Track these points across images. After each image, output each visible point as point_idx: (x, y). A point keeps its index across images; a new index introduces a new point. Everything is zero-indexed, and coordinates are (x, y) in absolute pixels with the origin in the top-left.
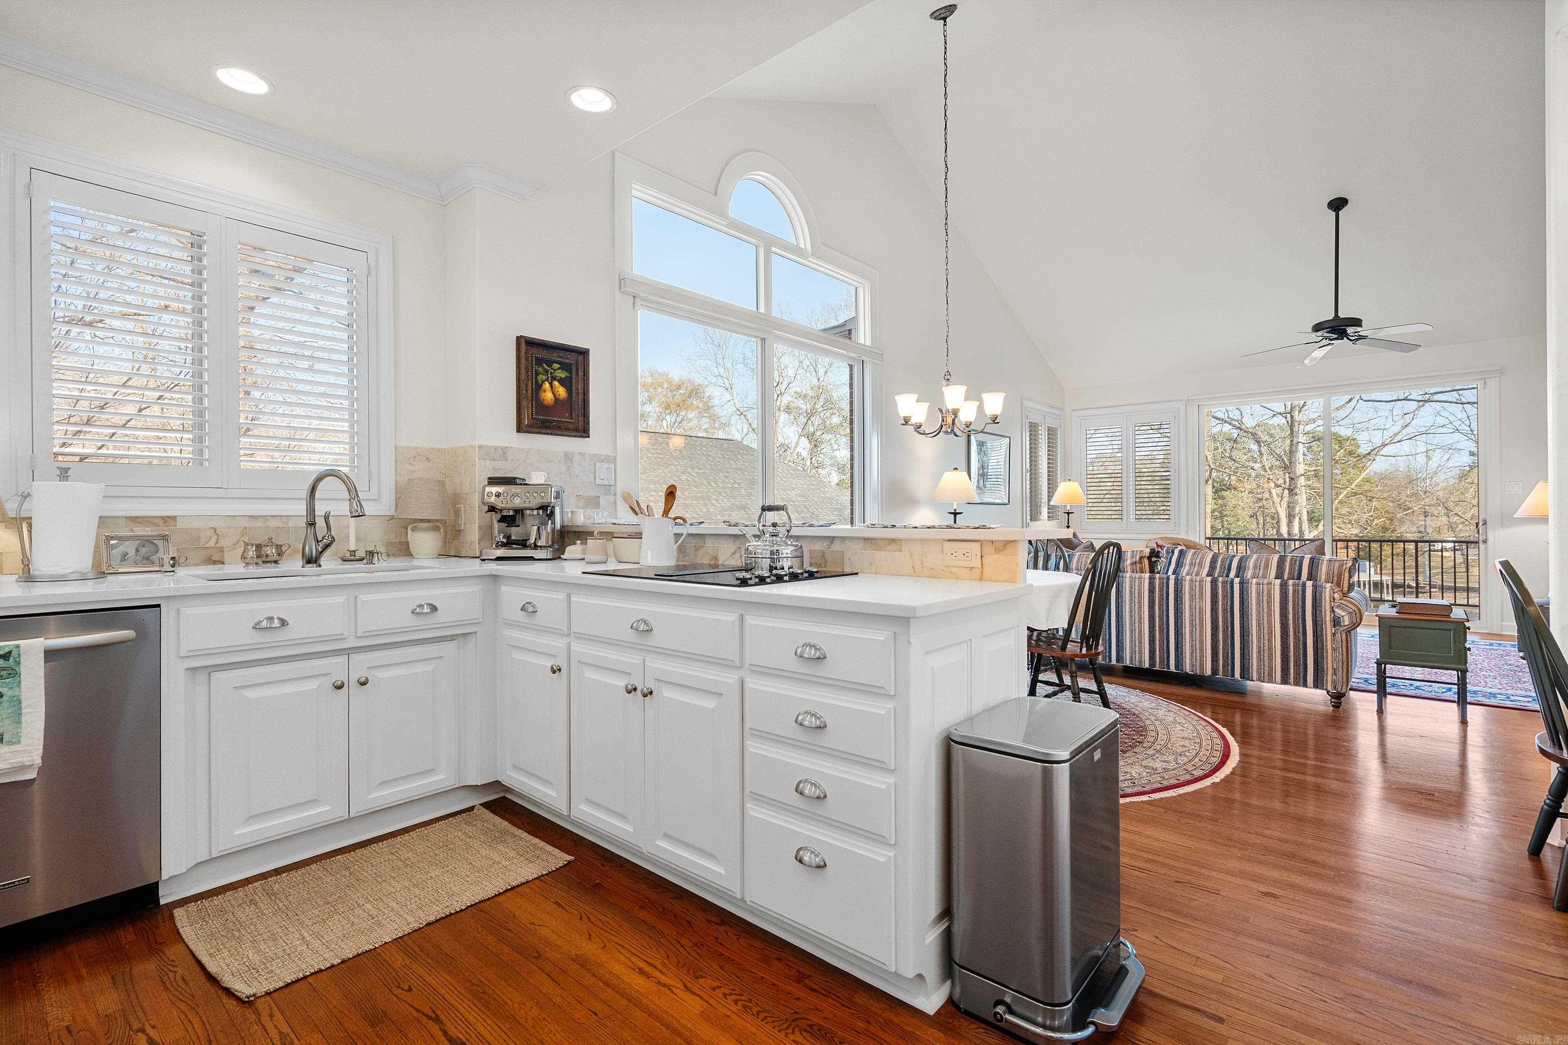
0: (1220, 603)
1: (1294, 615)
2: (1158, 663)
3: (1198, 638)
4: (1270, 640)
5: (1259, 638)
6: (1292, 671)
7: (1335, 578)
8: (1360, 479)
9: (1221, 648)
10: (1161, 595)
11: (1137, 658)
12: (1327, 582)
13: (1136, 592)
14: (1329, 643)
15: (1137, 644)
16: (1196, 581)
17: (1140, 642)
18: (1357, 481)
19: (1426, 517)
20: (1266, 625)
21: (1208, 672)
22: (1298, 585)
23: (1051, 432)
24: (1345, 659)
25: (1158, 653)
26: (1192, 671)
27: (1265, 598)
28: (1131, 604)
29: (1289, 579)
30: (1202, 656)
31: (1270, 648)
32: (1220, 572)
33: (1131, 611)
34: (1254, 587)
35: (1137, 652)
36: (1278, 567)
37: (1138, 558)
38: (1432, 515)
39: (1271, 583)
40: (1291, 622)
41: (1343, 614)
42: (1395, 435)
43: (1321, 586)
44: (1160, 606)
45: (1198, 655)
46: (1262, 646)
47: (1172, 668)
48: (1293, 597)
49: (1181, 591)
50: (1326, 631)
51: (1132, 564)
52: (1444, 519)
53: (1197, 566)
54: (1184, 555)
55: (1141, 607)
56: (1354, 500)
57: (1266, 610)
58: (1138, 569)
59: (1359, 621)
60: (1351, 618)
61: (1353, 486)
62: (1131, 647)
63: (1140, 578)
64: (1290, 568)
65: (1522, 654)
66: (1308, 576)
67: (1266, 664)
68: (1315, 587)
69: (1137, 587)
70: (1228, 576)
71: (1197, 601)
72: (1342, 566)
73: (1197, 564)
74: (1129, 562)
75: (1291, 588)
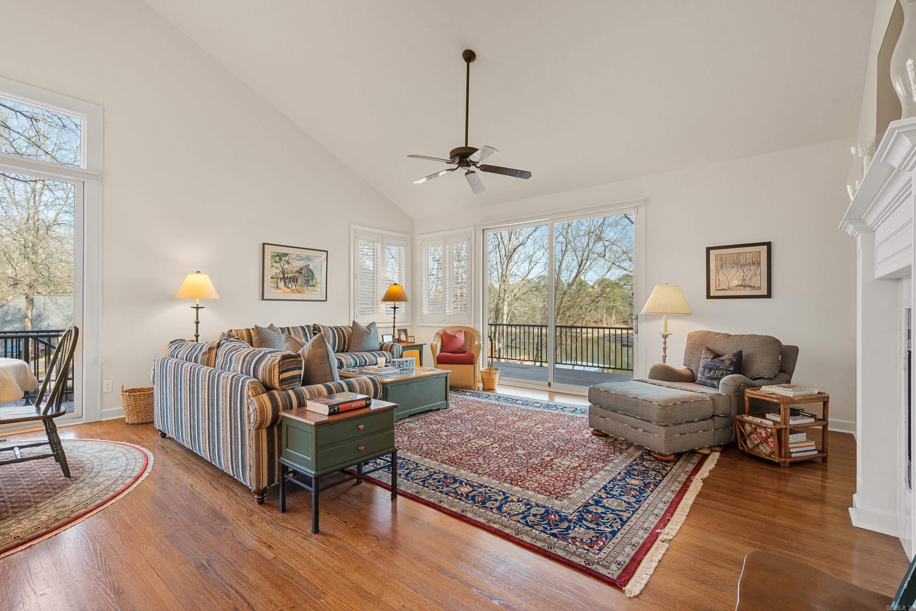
0: (210, 394)
1: (234, 409)
4: (226, 433)
6: (234, 465)
9: (211, 437)
10: (193, 384)
14: (247, 439)
16: (204, 372)
20: (225, 418)
22: (237, 380)
27: (225, 391)
30: (206, 443)
31: (226, 441)
33: (184, 398)
34: (222, 380)
40: (233, 416)
41: (252, 411)
43: (245, 382)
46: (224, 437)
48: (234, 392)
50: (246, 427)
51: (203, 354)
57: (225, 403)
67: (226, 455)
68: (242, 382)
75: (234, 383)
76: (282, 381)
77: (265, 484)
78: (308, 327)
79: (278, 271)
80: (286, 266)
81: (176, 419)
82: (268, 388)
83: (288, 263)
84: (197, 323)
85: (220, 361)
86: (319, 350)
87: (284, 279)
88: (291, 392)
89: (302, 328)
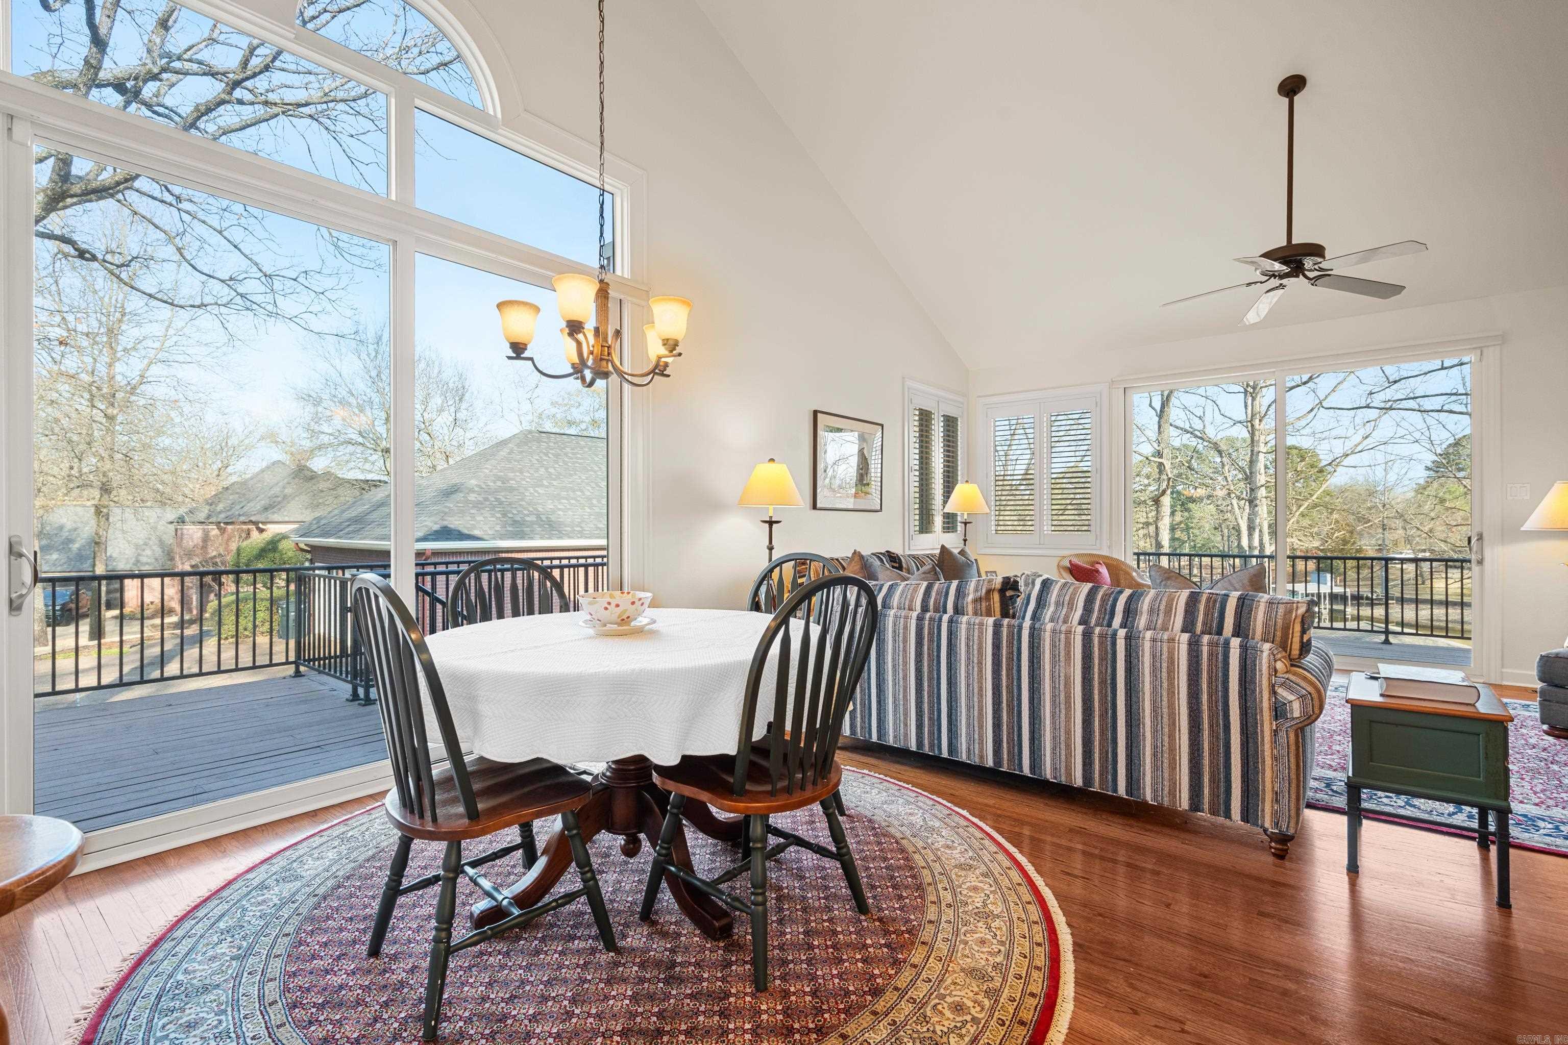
0: (1096, 670)
1: (1210, 696)
2: (1005, 762)
3: (1063, 725)
4: (1172, 736)
5: (1155, 732)
6: (1206, 791)
7: (1279, 634)
8: (1321, 490)
9: (1097, 743)
10: (1010, 653)
11: (977, 752)
12: (1265, 640)
13: (975, 647)
14: (1267, 746)
15: (976, 729)
16: (1060, 632)
17: (981, 727)
18: (1319, 493)
19: (1384, 530)
20: (1165, 710)
21: (1078, 782)
22: (1217, 645)
23: (950, 423)
24: (1293, 776)
25: (1005, 745)
26: (1055, 778)
27: (1165, 665)
28: (967, 666)
29: (1203, 633)
30: (1069, 755)
31: (1172, 750)
32: (1098, 618)
33: (968, 677)
34: (1147, 645)
35: (977, 741)
36: (1186, 611)
37: (984, 591)
38: (1390, 529)
39: (1174, 640)
40: (1205, 707)
41: (1291, 697)
42: (1356, 446)
43: (1254, 648)
44: (1009, 670)
45: (1063, 752)
46: (1159, 744)
47: (1026, 771)
48: (1209, 666)
49: (1039, 647)
50: (1262, 726)
51: (975, 601)
52: (1401, 532)
53: (1066, 606)
54: (1049, 588)
55: (981, 671)
56: (1314, 513)
57: (1165, 685)
58: (984, 609)
59: (1317, 711)
60: (1304, 706)
61: (1314, 498)
62: (968, 734)
63: (981, 624)
64: (1206, 614)
65: (1545, 727)
66: (1234, 629)
67: (1166, 775)
68: (1244, 648)
69: (976, 638)
70: (1109, 625)
71: (1062, 664)
72: (1291, 612)
73: (1066, 603)
74: (970, 598)
75: (1205, 649)
84: (770, 549)
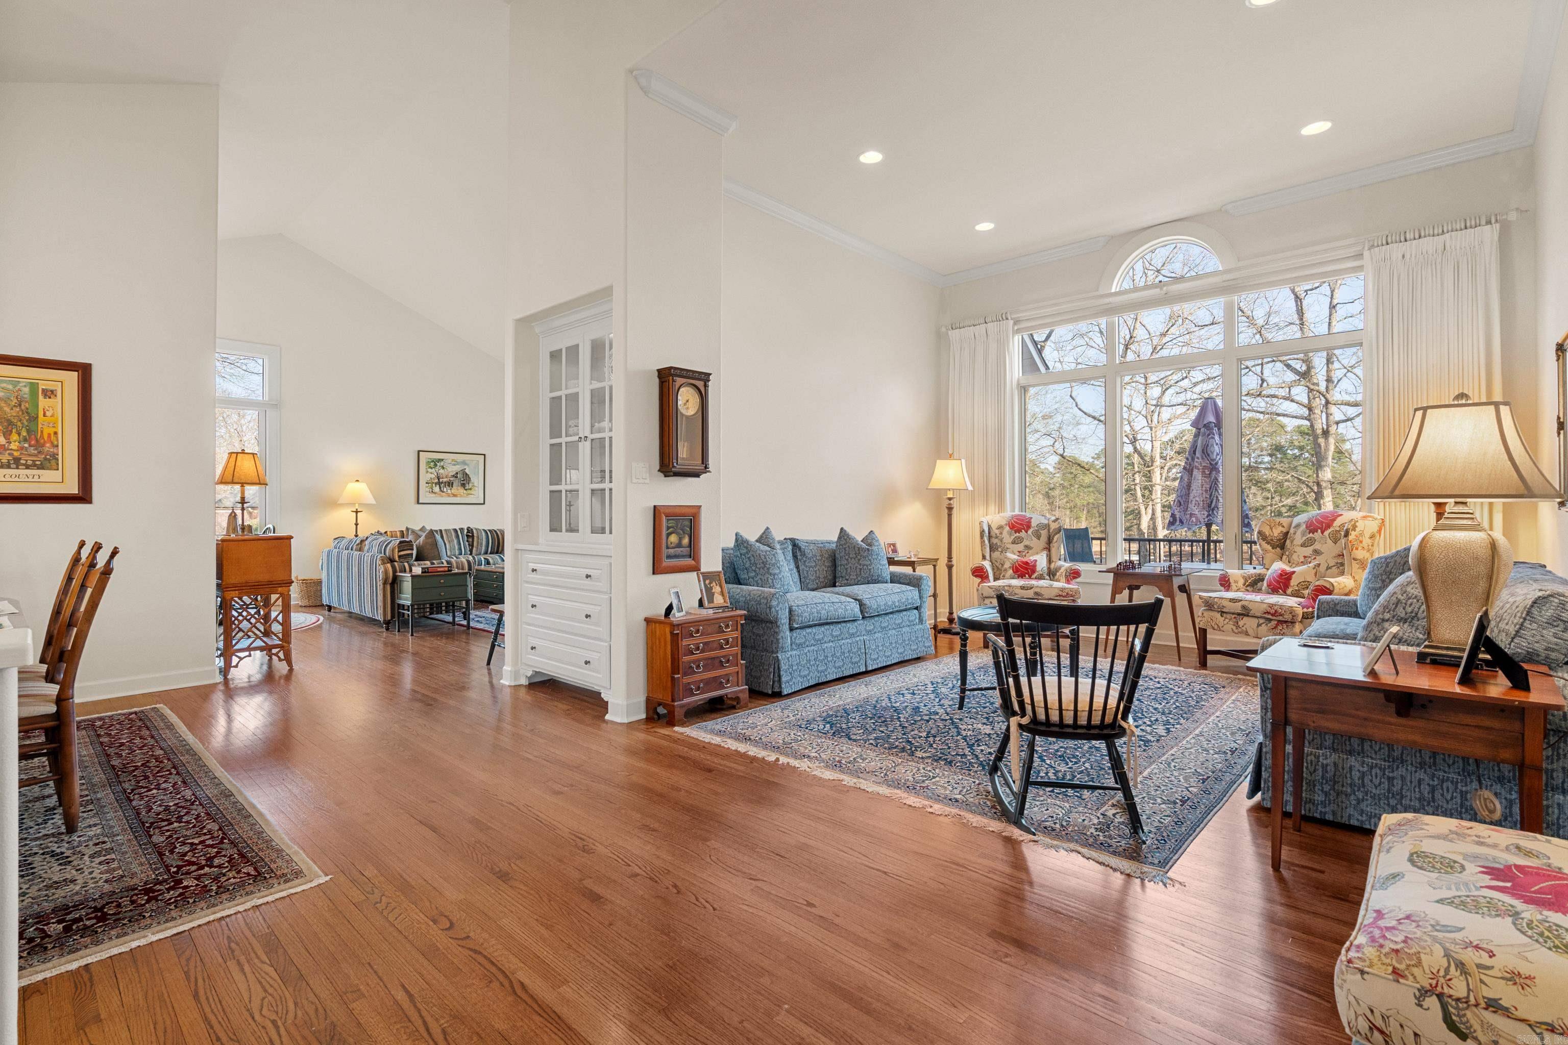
76: (400, 557)
77: (389, 618)
78: (462, 530)
79: (433, 476)
80: (442, 471)
81: (338, 591)
82: (392, 561)
83: (443, 468)
84: (357, 524)
85: (366, 548)
86: (430, 540)
87: (439, 483)
88: (406, 564)
89: (455, 530)
